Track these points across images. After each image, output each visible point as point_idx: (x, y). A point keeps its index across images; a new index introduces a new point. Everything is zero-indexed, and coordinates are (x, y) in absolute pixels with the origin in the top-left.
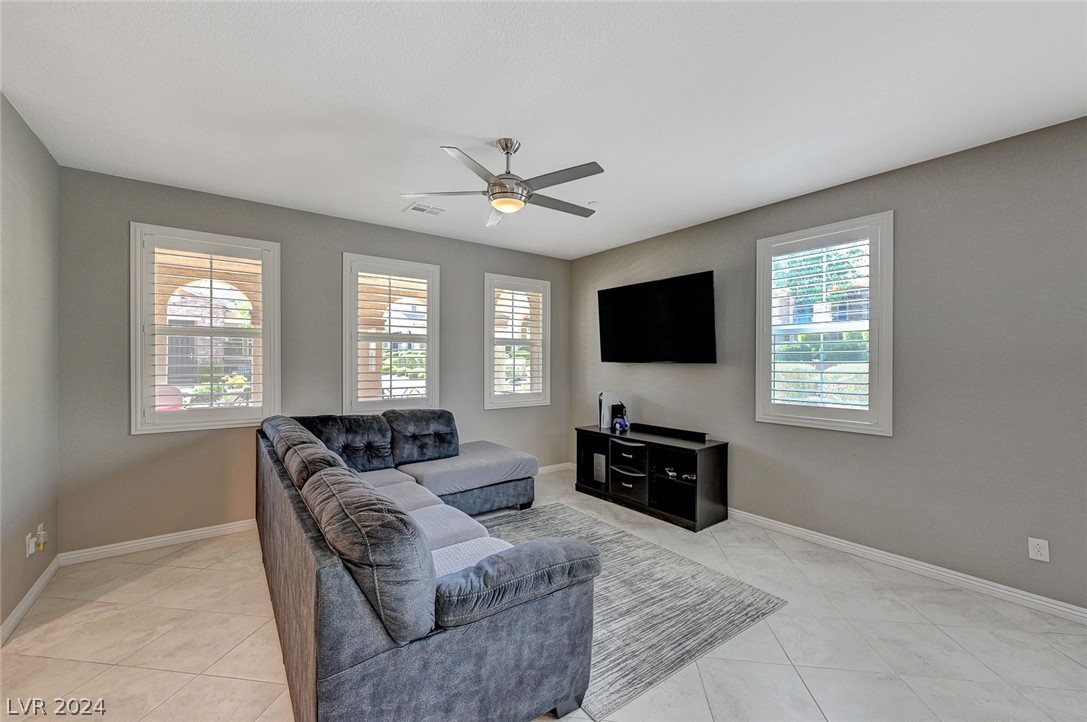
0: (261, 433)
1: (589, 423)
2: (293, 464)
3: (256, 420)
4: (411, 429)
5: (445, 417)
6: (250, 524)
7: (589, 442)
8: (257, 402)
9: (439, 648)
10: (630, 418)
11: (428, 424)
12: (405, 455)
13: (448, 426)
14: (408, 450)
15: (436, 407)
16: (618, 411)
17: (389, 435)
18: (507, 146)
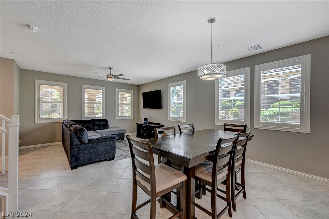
0: (63, 123)
1: (139, 122)
2: (68, 125)
3: (62, 121)
4: (97, 123)
5: (106, 121)
6: (61, 143)
7: (139, 126)
8: (62, 116)
9: (88, 146)
10: (149, 121)
11: (101, 122)
12: (95, 128)
13: (106, 122)
14: (96, 127)
15: (104, 118)
16: (146, 119)
17: (92, 124)
18: (110, 69)
